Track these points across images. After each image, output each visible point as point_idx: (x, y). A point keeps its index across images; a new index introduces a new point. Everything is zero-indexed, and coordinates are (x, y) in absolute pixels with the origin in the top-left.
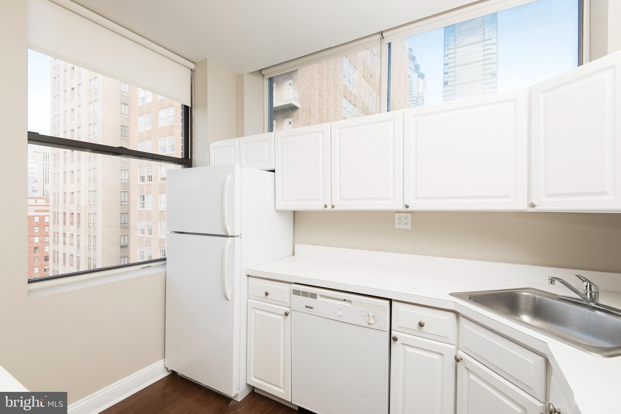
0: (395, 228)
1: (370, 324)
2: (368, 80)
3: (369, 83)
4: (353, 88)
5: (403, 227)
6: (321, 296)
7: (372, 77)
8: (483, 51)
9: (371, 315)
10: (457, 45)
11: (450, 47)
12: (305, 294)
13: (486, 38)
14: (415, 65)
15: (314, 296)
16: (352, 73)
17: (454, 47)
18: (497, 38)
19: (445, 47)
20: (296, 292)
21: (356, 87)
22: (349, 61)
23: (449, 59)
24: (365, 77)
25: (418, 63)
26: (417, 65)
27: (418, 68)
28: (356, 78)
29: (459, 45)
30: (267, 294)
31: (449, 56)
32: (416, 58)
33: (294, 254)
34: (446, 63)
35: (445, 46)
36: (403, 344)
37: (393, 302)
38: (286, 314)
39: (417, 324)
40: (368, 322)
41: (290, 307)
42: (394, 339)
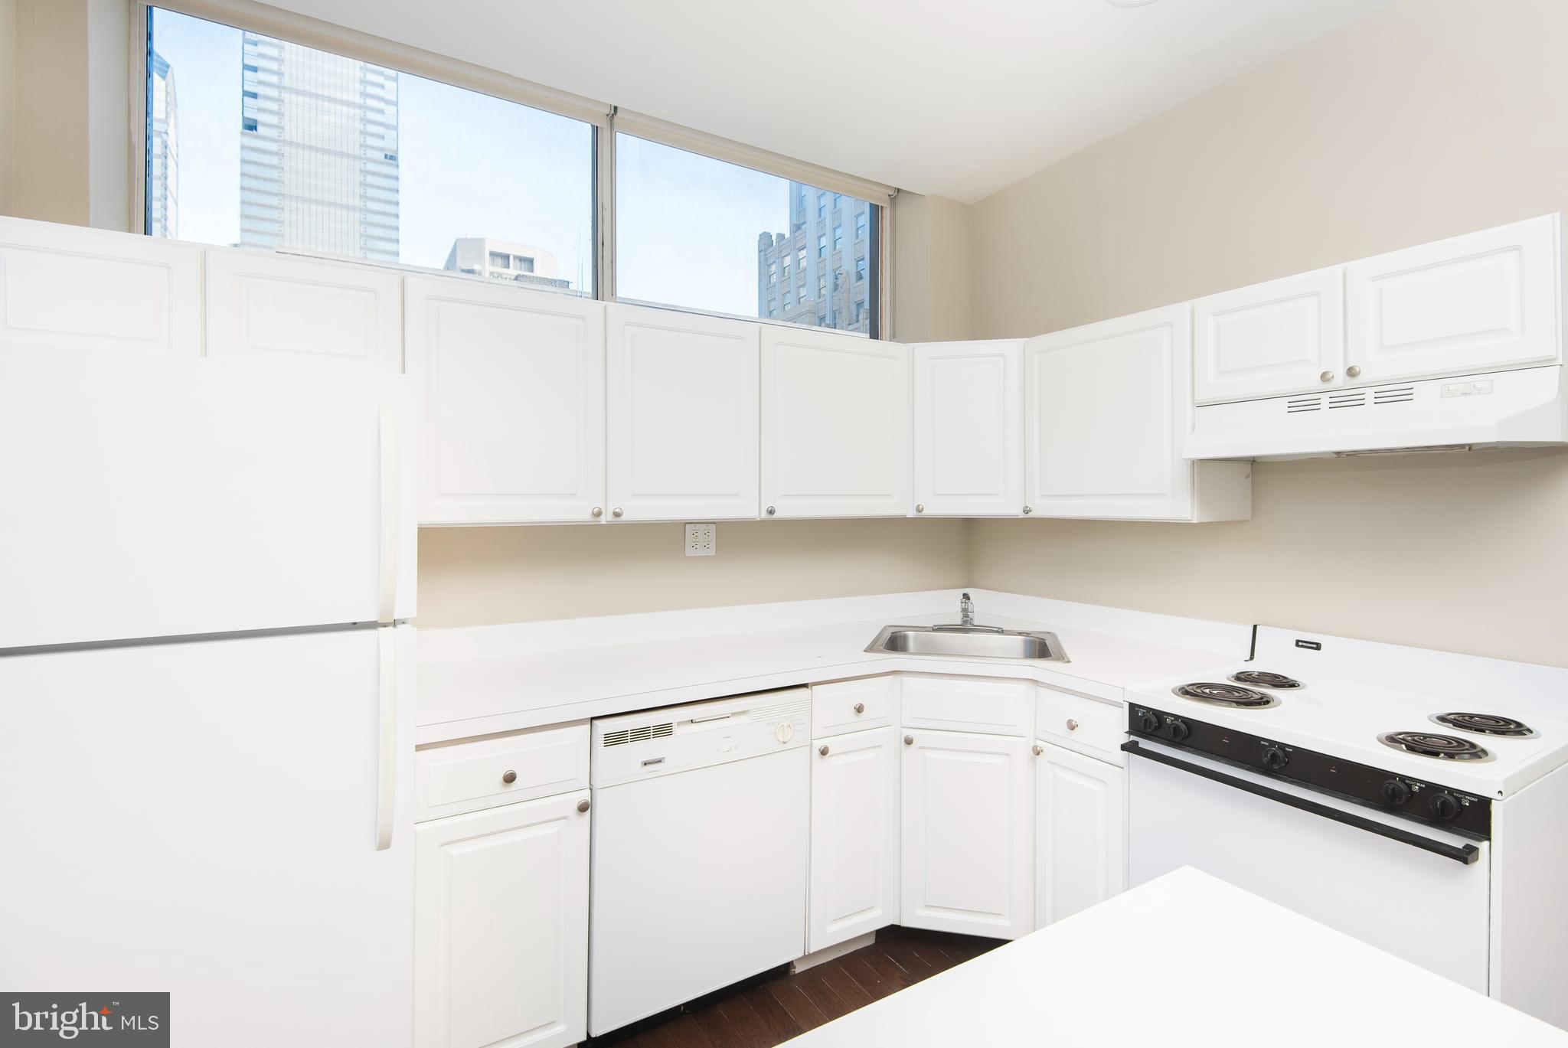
0: (687, 554)
1: (784, 742)
5: (701, 552)
6: (679, 725)
9: (785, 724)
12: (641, 734)
15: (665, 730)
20: (615, 739)
30: (510, 777)
36: (831, 756)
37: (814, 687)
38: (583, 808)
39: (854, 711)
40: (781, 740)
41: (588, 786)
42: (824, 752)
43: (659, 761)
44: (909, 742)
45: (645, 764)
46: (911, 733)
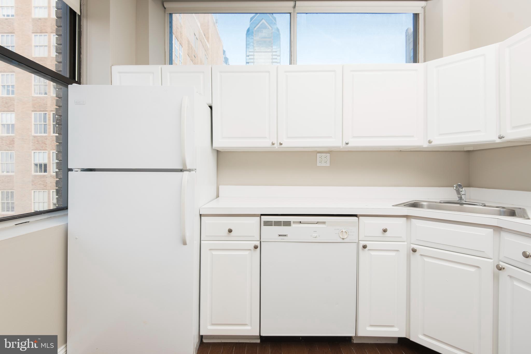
0: (317, 165)
1: (343, 239)
2: (192, 59)
3: (193, 62)
4: (179, 62)
5: (323, 164)
6: (294, 222)
7: (195, 57)
8: (272, 59)
9: (344, 231)
10: (255, 50)
11: (250, 50)
12: (278, 224)
13: (274, 50)
14: (225, 58)
15: (288, 224)
16: (178, 49)
17: (253, 51)
18: (280, 52)
19: (247, 50)
20: (267, 224)
21: (182, 63)
22: (175, 38)
23: (250, 59)
24: (189, 56)
25: (227, 56)
26: (226, 57)
27: (228, 61)
28: (182, 55)
29: (256, 51)
30: (230, 231)
31: (250, 57)
32: (226, 52)
33: (218, 196)
34: (247, 61)
35: (247, 48)
36: (369, 250)
37: (360, 217)
38: (256, 247)
39: (382, 231)
40: (342, 237)
41: (259, 239)
42: (365, 247)
43: (285, 236)
44: (414, 251)
45: (280, 236)
46: (415, 247)
